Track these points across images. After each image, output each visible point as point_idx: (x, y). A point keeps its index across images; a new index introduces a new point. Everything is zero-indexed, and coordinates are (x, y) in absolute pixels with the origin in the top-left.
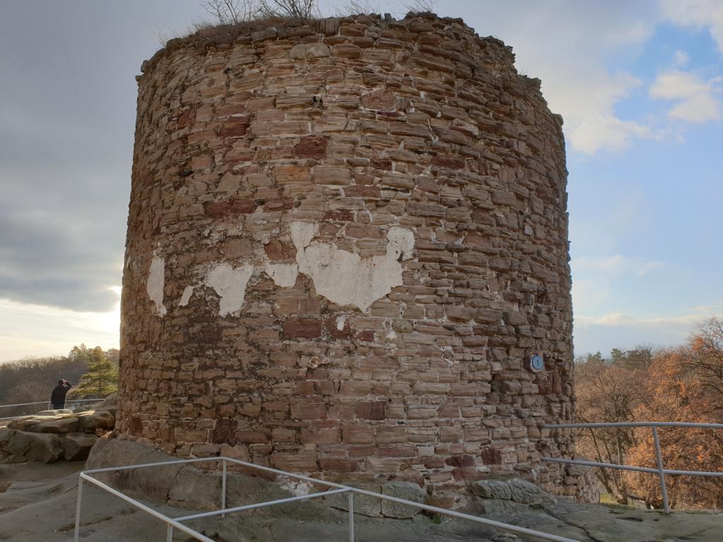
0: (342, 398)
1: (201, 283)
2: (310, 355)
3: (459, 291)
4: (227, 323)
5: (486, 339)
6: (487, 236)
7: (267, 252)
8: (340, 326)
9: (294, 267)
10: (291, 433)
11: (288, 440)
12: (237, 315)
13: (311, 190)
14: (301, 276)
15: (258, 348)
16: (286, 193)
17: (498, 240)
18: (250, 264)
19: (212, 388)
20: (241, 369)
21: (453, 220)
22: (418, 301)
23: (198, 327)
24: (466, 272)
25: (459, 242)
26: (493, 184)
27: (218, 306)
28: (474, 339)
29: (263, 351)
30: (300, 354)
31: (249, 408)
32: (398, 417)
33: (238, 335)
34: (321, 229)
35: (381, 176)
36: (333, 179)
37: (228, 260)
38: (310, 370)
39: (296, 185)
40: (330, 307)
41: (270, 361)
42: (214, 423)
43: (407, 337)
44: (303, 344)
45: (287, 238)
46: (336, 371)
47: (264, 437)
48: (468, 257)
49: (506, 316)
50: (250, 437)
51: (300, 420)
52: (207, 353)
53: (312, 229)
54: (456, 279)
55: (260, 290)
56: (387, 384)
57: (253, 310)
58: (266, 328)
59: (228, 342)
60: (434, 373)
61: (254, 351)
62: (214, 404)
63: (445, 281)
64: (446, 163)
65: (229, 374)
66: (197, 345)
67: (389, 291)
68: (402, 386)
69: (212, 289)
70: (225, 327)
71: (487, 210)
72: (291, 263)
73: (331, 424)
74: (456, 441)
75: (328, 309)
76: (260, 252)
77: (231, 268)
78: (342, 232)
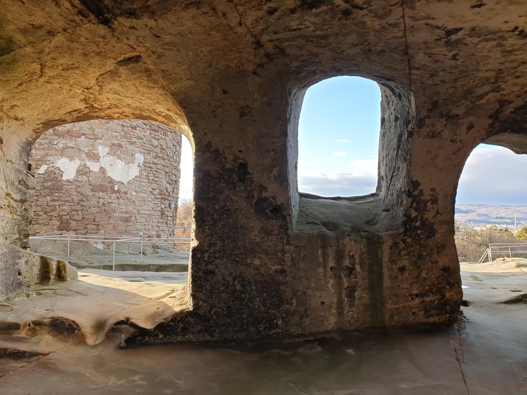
0: (115, 215)
1: (52, 165)
2: (104, 198)
3: (155, 179)
4: (66, 183)
5: (161, 196)
6: (164, 159)
7: (86, 156)
8: (116, 189)
9: (99, 164)
10: (95, 227)
11: (94, 229)
12: (72, 180)
13: (107, 134)
14: (101, 168)
15: (82, 194)
16: (95, 133)
17: (167, 161)
18: (79, 160)
19: (58, 209)
20: (73, 202)
21: (155, 152)
22: (143, 182)
23: (50, 183)
24: (158, 172)
25: (156, 161)
26: (167, 140)
27: (62, 175)
28: (158, 196)
29: (84, 196)
30: (100, 198)
31: (76, 217)
32: (133, 222)
33: (72, 189)
34: (110, 150)
35: (133, 132)
36: (116, 131)
37: (67, 156)
38: (104, 204)
39: (100, 130)
40: (112, 181)
41: (87, 200)
42: (58, 223)
43: (139, 194)
44: (101, 194)
45: (96, 152)
46: (113, 205)
47: (83, 228)
48: (159, 167)
49: (167, 188)
50: (77, 228)
51: (99, 222)
52: (55, 194)
53: (107, 150)
54: (154, 174)
55: (83, 171)
56: (131, 210)
57: (80, 179)
58: (85, 187)
59: (66, 191)
60: (145, 207)
61: (80, 195)
62: (59, 215)
63: (151, 175)
64: (154, 130)
65: (67, 204)
66: (49, 191)
67: (134, 177)
68: (135, 211)
69: (58, 168)
70: (65, 185)
71: (165, 149)
72: (97, 162)
73: (111, 224)
74: (149, 231)
75: (111, 181)
76: (84, 156)
77: (69, 160)
78: (118, 152)
